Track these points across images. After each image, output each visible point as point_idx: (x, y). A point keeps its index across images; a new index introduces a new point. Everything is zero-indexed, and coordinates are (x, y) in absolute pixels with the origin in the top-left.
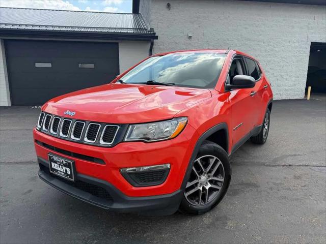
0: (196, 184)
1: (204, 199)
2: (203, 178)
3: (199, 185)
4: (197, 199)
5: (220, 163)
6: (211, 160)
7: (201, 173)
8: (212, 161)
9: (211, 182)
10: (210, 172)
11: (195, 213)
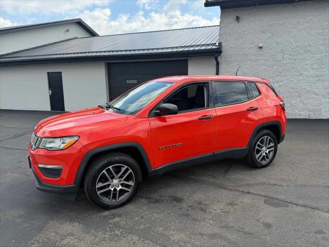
0: (109, 185)
1: (114, 197)
2: (115, 181)
3: (111, 186)
4: (109, 197)
5: (130, 171)
6: (122, 168)
7: (113, 178)
8: (123, 170)
9: (122, 185)
10: (121, 177)
11: (107, 208)
